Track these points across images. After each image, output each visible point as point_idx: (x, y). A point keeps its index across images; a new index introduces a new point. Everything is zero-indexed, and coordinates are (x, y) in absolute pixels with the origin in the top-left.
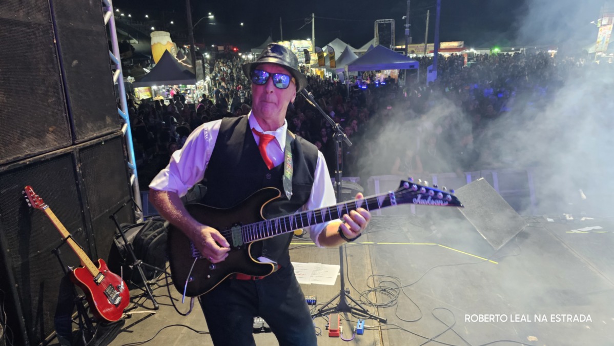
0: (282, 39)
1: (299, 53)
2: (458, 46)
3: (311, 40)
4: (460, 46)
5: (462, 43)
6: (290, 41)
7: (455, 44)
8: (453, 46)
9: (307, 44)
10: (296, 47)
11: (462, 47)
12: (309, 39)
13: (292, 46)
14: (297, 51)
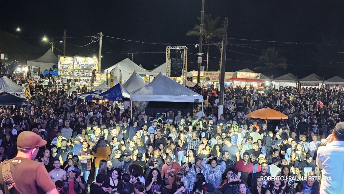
0: (64, 54)
1: (82, 71)
2: (255, 77)
3: (98, 57)
4: (257, 77)
5: (259, 74)
6: (73, 57)
7: (252, 75)
8: (250, 77)
9: (93, 62)
10: (80, 64)
11: (258, 78)
12: (95, 57)
13: (76, 63)
14: (81, 68)
